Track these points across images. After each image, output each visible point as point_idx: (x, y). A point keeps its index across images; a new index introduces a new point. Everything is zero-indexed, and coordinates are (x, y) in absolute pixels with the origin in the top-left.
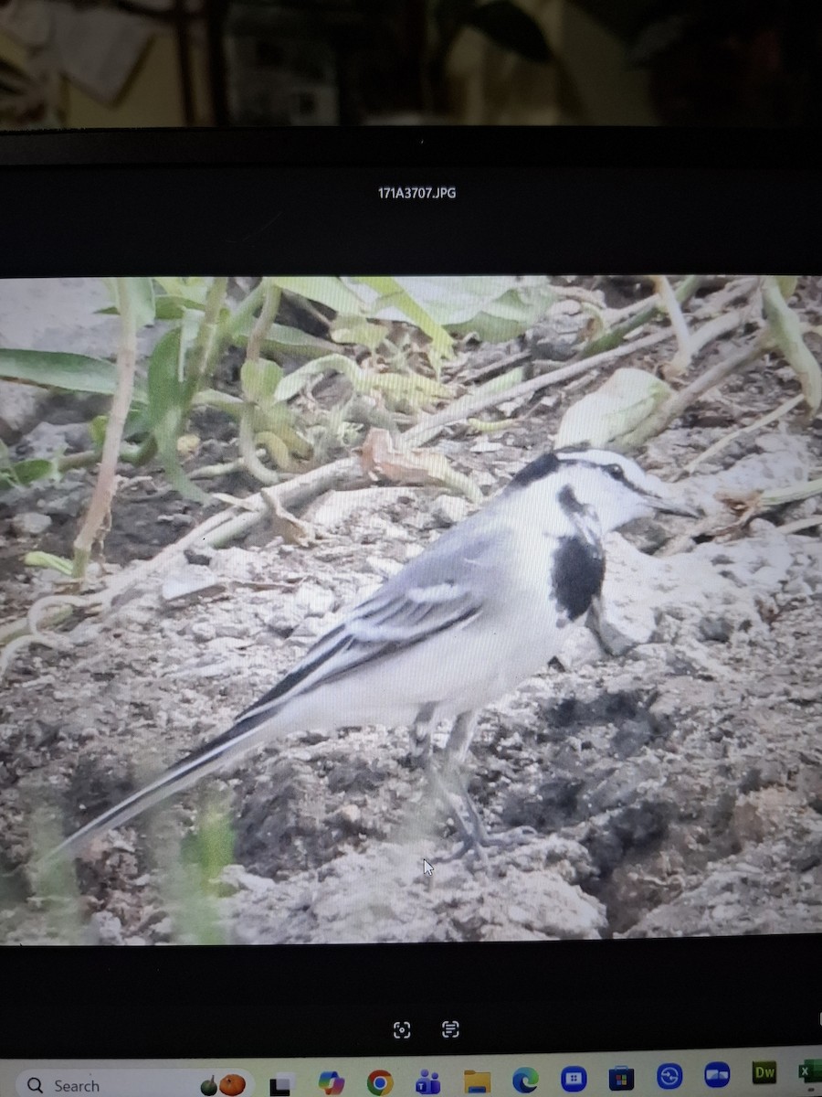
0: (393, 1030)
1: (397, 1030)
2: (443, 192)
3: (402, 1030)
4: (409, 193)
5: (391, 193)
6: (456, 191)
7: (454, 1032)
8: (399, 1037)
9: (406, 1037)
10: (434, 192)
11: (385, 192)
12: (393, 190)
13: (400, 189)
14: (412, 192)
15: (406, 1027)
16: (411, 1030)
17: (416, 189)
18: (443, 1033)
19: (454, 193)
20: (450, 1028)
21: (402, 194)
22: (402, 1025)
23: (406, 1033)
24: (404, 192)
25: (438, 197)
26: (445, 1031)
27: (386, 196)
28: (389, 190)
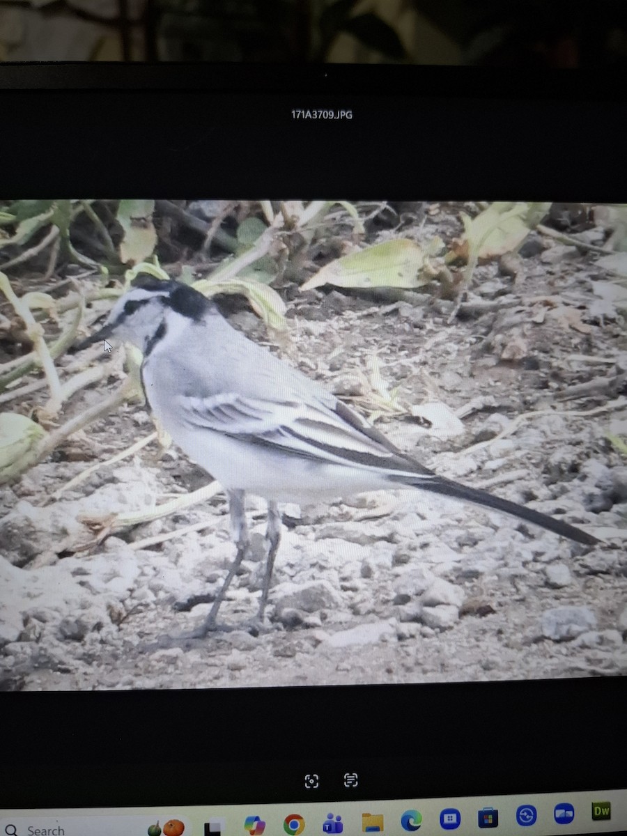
0: (305, 782)
1: (308, 781)
2: (343, 114)
3: (312, 781)
4: (316, 114)
5: (301, 114)
6: (353, 113)
7: (354, 783)
8: (309, 787)
9: (315, 787)
10: (336, 114)
11: (296, 114)
12: (303, 112)
13: (308, 112)
14: (318, 114)
15: (314, 778)
16: (319, 781)
17: (321, 112)
18: (345, 783)
19: (351, 115)
20: (350, 779)
21: (310, 116)
22: (312, 777)
23: (315, 784)
24: (312, 114)
25: (338, 118)
26: (347, 781)
27: (298, 117)
28: (300, 112)
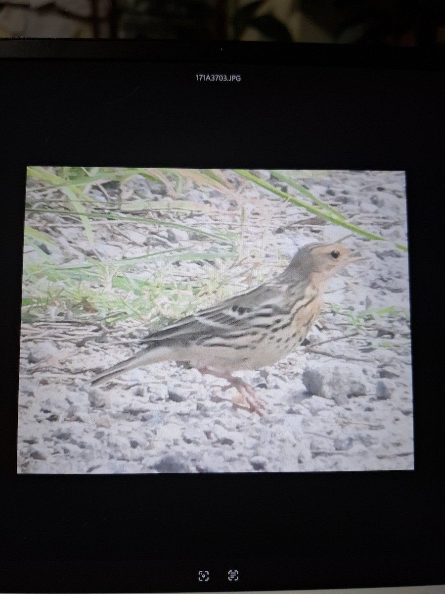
0: (198, 576)
1: (201, 576)
2: (233, 78)
3: (204, 576)
4: (214, 78)
5: (203, 78)
7: (235, 577)
8: (201, 580)
9: (206, 580)
10: (228, 78)
11: (199, 77)
12: (204, 76)
13: (208, 76)
14: (215, 77)
15: (206, 574)
16: (209, 576)
18: (229, 578)
19: (240, 79)
20: (233, 575)
21: (209, 79)
22: (204, 573)
23: (206, 578)
24: (211, 77)
25: (230, 80)
26: (230, 576)
27: (200, 80)
28: (202, 76)
